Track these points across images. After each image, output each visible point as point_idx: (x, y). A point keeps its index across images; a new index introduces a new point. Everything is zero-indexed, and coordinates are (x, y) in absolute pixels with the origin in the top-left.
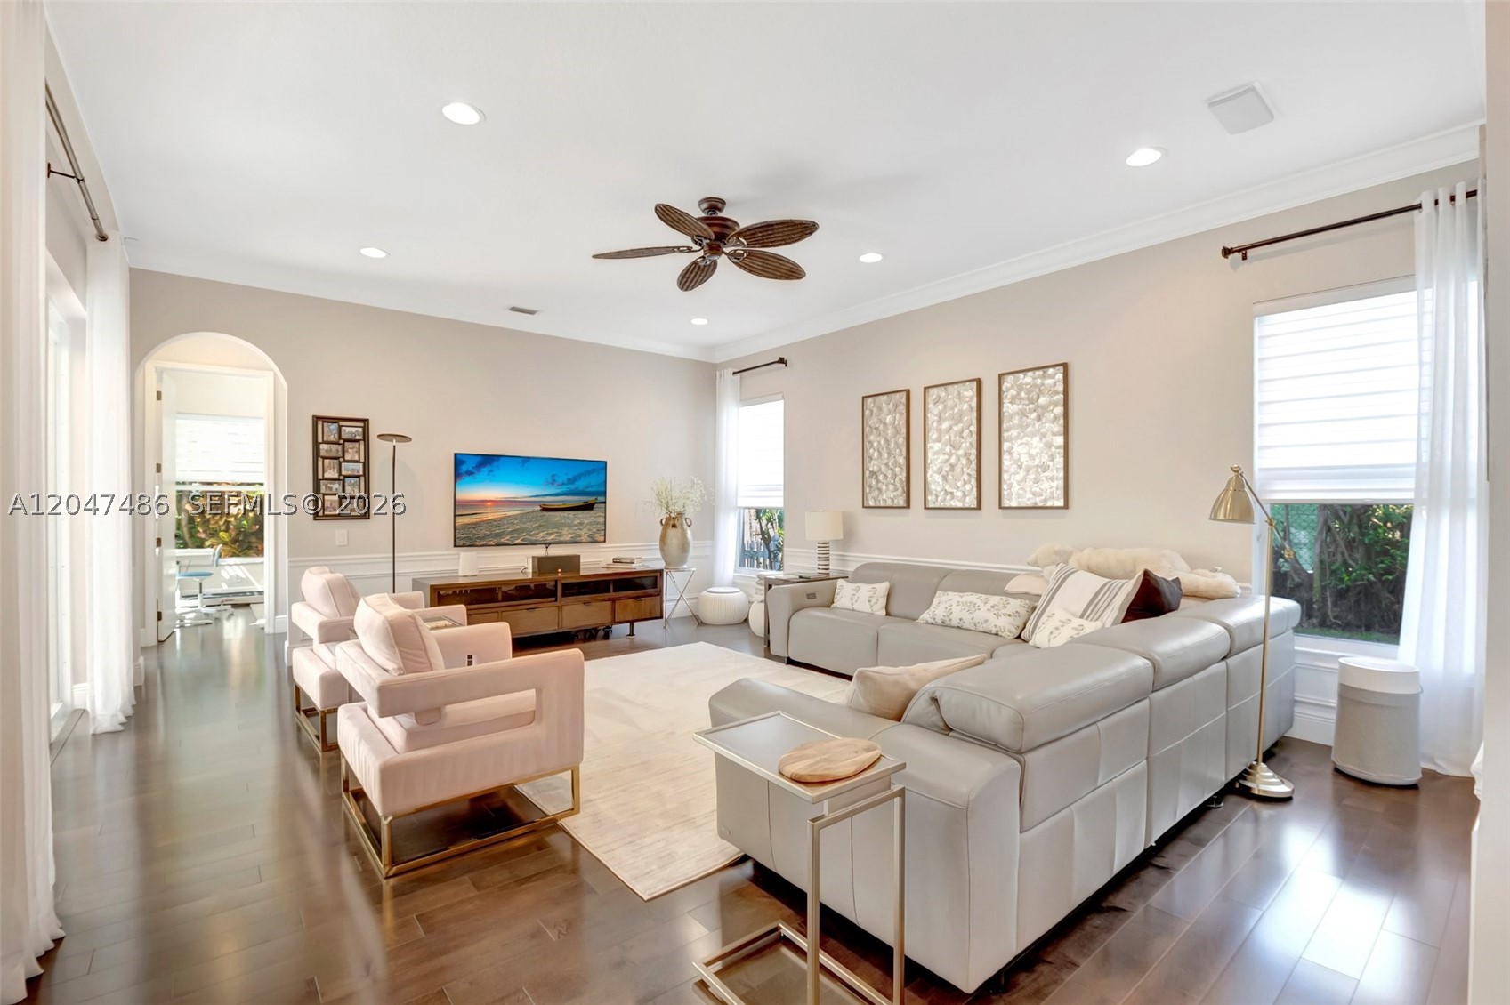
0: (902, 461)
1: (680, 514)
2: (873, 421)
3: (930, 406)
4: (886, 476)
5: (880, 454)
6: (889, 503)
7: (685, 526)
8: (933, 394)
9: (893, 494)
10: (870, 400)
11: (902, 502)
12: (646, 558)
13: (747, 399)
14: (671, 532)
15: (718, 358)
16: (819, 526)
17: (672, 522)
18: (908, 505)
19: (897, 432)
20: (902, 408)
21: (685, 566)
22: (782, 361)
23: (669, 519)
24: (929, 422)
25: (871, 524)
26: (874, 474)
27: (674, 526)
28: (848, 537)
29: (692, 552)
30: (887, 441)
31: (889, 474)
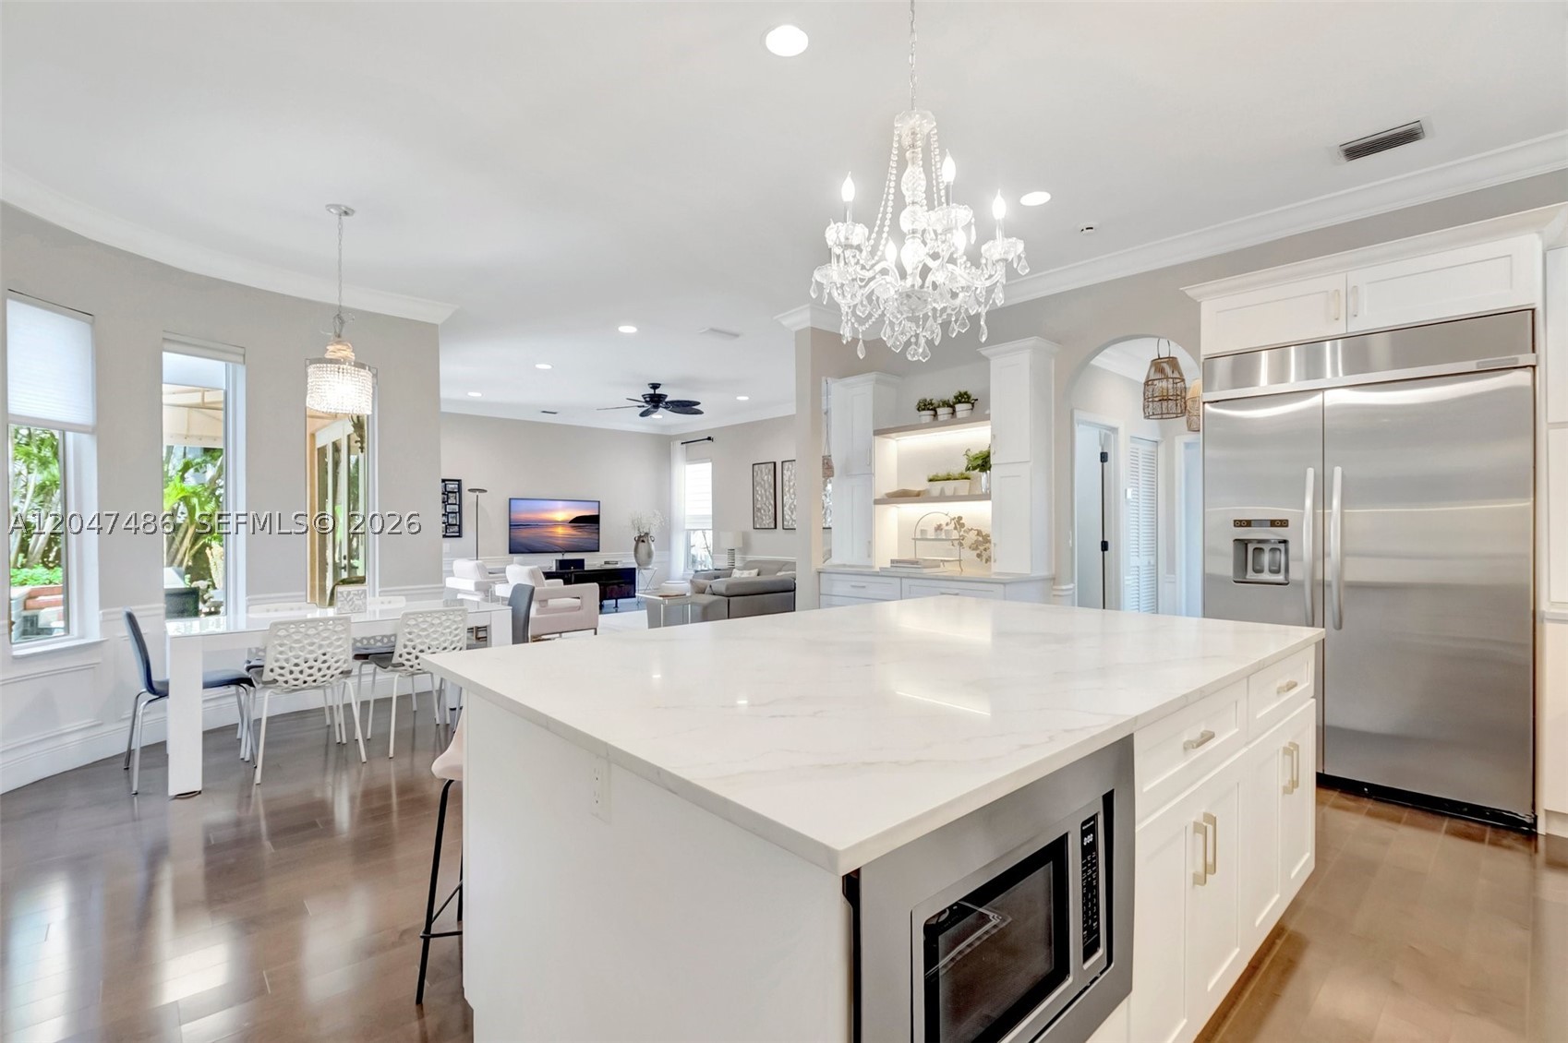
0: (772, 502)
1: (647, 534)
2: (758, 479)
3: (785, 472)
4: (765, 511)
5: (762, 498)
6: (767, 527)
7: (650, 542)
8: (786, 465)
9: (768, 522)
10: (756, 466)
11: (773, 526)
12: (627, 561)
13: (691, 460)
14: (641, 544)
15: (673, 432)
16: (729, 541)
17: (641, 539)
18: (776, 527)
19: (770, 486)
20: (772, 472)
21: (650, 567)
22: (709, 439)
23: (640, 537)
24: (785, 480)
25: (759, 538)
26: (759, 510)
27: (643, 541)
28: (746, 546)
29: (654, 558)
30: (765, 491)
31: (767, 509)
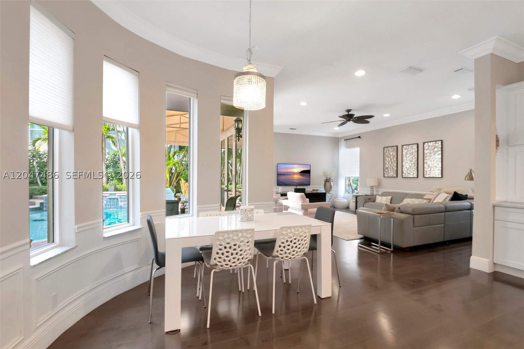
0: (395, 165)
1: (330, 178)
2: (387, 154)
3: (404, 150)
4: (390, 169)
5: (389, 163)
6: (391, 176)
7: (331, 182)
8: (404, 147)
9: (392, 173)
10: (386, 148)
11: (395, 176)
12: (322, 190)
13: (348, 147)
14: (327, 183)
15: (339, 136)
16: (371, 182)
17: (327, 181)
18: (397, 176)
19: (394, 157)
20: (395, 151)
21: (331, 192)
22: (359, 137)
23: (326, 180)
24: (403, 155)
25: (385, 181)
26: (387, 168)
27: (328, 182)
28: (379, 185)
29: (332, 189)
30: (391, 159)
31: (392, 168)
